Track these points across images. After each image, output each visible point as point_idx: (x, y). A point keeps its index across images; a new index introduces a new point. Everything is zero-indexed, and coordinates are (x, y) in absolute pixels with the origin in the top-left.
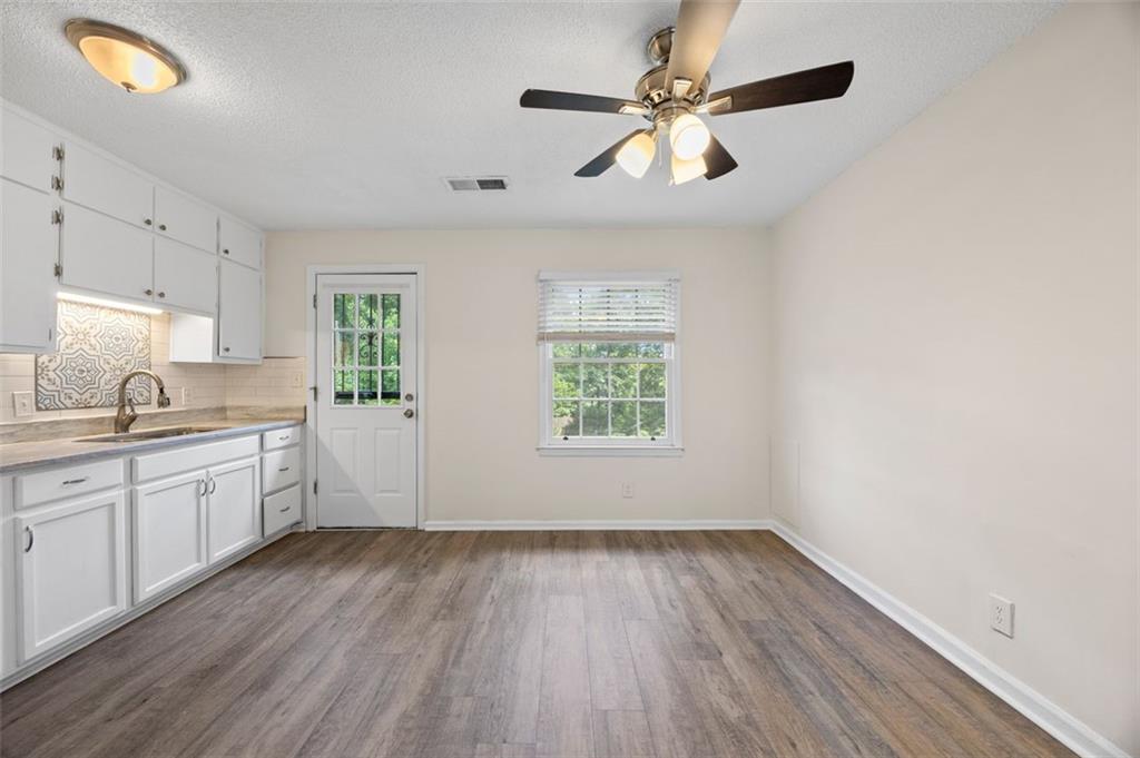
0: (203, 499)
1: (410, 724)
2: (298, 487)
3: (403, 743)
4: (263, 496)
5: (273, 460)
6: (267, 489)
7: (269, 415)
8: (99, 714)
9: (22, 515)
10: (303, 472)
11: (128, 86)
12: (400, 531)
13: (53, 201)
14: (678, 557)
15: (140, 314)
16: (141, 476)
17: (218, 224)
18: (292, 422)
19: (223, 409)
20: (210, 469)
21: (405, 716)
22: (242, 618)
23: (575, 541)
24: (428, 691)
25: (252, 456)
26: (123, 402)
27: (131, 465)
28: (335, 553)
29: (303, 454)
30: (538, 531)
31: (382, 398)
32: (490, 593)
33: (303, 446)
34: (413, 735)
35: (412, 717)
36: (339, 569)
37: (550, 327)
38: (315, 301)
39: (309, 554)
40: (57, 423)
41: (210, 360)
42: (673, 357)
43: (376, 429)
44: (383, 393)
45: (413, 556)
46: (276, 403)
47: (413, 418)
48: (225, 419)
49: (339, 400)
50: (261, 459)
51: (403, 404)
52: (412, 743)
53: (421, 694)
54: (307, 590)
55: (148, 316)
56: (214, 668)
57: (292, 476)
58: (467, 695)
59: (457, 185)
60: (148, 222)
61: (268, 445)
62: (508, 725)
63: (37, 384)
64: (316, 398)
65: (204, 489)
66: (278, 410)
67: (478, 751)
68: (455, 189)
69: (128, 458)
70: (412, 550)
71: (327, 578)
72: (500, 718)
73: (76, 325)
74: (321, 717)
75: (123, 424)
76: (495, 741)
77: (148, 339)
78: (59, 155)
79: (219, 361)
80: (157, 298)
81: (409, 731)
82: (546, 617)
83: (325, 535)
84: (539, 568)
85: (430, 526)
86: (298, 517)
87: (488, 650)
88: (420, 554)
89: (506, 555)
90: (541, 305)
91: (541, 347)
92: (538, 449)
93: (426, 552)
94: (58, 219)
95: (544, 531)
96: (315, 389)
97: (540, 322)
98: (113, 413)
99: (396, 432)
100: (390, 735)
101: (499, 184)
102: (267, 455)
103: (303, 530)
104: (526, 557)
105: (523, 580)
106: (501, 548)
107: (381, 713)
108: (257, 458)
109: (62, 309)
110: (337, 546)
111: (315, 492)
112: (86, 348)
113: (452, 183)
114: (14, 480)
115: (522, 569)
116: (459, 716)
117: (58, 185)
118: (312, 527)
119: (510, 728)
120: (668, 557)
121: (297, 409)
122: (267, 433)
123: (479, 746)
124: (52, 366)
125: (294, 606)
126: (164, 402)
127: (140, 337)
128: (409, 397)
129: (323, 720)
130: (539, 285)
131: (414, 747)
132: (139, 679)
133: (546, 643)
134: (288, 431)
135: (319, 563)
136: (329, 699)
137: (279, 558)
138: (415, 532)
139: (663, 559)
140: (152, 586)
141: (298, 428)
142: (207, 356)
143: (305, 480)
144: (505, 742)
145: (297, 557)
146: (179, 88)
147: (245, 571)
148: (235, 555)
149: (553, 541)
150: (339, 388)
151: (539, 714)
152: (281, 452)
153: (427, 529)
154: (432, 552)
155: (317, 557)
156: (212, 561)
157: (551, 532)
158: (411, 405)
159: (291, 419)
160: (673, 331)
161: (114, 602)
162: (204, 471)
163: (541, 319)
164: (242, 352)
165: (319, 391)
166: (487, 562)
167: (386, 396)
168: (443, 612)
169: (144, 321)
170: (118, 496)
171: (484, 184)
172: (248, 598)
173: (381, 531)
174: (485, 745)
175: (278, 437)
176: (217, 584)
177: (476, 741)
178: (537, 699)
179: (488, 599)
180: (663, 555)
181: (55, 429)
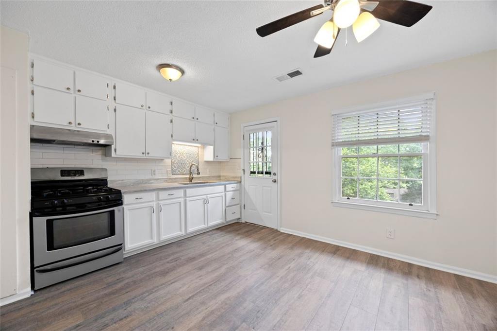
0: (206, 205)
1: (228, 302)
2: (239, 206)
3: (222, 308)
4: (226, 207)
5: (229, 195)
6: (227, 205)
7: (231, 179)
8: (168, 260)
9: (160, 202)
10: (241, 200)
11: (170, 80)
12: (271, 229)
13: (170, 117)
14: (418, 285)
15: (196, 146)
16: (188, 195)
17: (214, 115)
18: (236, 182)
19: (220, 176)
20: (208, 196)
21: (228, 298)
22: (209, 246)
23: (351, 255)
24: (241, 294)
25: (222, 192)
26: (191, 173)
27: (185, 192)
28: (245, 232)
29: (240, 194)
30: (332, 245)
31: (266, 174)
32: (289, 266)
33: (240, 191)
34: (226, 306)
35: (230, 300)
36: (243, 238)
37: (340, 139)
38: (244, 137)
39: (237, 231)
40: (176, 178)
41: (212, 160)
42: (428, 152)
43: (263, 187)
44: (265, 172)
45: (269, 240)
46: (232, 175)
47: (276, 183)
48: (220, 180)
49: (251, 175)
50: (225, 194)
51: (273, 177)
52: (224, 309)
53: (238, 293)
54: (230, 242)
55: (198, 147)
56: (194, 258)
57: (236, 201)
58: (252, 302)
59: (280, 79)
60: (193, 118)
61: (227, 190)
62: (259, 323)
63: (172, 168)
64: (244, 174)
65: (206, 202)
66: (233, 177)
67: (242, 325)
68: (281, 81)
69: (184, 189)
70: (271, 238)
71: (237, 240)
72: (258, 317)
73: (180, 151)
74: (207, 286)
75: (191, 179)
76: (251, 326)
77: (198, 154)
78: (171, 103)
79: (215, 160)
80: (196, 141)
81: (226, 304)
82: (307, 285)
83: (247, 224)
84: (320, 262)
85: (283, 230)
86: (238, 216)
87: (272, 288)
88: (272, 241)
89: (307, 251)
90: (334, 128)
91: (334, 150)
92: (332, 202)
93: (275, 240)
94: (172, 121)
95: (335, 245)
96: (244, 170)
97: (332, 137)
98: (188, 176)
99: (270, 188)
100: (220, 302)
101: (297, 73)
102: (227, 193)
103: (241, 222)
104: (317, 254)
105: (308, 265)
106: (307, 247)
107: (222, 294)
108: (223, 193)
109: (173, 146)
110: (247, 230)
111: (244, 208)
112: (183, 157)
113: (277, 79)
114: (158, 193)
115: (311, 260)
116: (245, 308)
117: (171, 112)
118: (243, 222)
119: (259, 324)
120: (410, 282)
121: (239, 177)
122: (227, 185)
123: (244, 324)
124: (175, 162)
125: (223, 247)
126: (199, 174)
127: (196, 153)
128: (275, 174)
129: (207, 287)
130: (333, 117)
131: (224, 311)
132: (179, 254)
133: (300, 297)
134: (235, 185)
135: (239, 234)
136: (213, 281)
137: (229, 229)
138: (277, 231)
139: (405, 282)
140: (191, 229)
141: (238, 184)
142: (211, 159)
143: (241, 203)
144: (253, 328)
145: (233, 231)
146: (183, 77)
147: (218, 231)
148: (217, 225)
149: (336, 251)
150: (252, 170)
151: (275, 326)
152: (232, 192)
153: (281, 231)
154: (277, 241)
155: (240, 232)
156: (209, 225)
157: (339, 246)
158: (275, 177)
159: (235, 181)
160: (428, 134)
161: (181, 231)
162: (205, 196)
163: (334, 135)
164: (223, 157)
165: (245, 171)
166: (297, 251)
167: (267, 173)
168: (266, 266)
169: (197, 148)
170: (182, 200)
171: (292, 75)
172: (214, 240)
173: (265, 227)
174: (245, 325)
175: (230, 187)
176: (209, 233)
177: (244, 321)
178: (278, 319)
179: (287, 267)
180: (407, 280)
181: (175, 180)
